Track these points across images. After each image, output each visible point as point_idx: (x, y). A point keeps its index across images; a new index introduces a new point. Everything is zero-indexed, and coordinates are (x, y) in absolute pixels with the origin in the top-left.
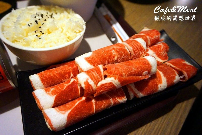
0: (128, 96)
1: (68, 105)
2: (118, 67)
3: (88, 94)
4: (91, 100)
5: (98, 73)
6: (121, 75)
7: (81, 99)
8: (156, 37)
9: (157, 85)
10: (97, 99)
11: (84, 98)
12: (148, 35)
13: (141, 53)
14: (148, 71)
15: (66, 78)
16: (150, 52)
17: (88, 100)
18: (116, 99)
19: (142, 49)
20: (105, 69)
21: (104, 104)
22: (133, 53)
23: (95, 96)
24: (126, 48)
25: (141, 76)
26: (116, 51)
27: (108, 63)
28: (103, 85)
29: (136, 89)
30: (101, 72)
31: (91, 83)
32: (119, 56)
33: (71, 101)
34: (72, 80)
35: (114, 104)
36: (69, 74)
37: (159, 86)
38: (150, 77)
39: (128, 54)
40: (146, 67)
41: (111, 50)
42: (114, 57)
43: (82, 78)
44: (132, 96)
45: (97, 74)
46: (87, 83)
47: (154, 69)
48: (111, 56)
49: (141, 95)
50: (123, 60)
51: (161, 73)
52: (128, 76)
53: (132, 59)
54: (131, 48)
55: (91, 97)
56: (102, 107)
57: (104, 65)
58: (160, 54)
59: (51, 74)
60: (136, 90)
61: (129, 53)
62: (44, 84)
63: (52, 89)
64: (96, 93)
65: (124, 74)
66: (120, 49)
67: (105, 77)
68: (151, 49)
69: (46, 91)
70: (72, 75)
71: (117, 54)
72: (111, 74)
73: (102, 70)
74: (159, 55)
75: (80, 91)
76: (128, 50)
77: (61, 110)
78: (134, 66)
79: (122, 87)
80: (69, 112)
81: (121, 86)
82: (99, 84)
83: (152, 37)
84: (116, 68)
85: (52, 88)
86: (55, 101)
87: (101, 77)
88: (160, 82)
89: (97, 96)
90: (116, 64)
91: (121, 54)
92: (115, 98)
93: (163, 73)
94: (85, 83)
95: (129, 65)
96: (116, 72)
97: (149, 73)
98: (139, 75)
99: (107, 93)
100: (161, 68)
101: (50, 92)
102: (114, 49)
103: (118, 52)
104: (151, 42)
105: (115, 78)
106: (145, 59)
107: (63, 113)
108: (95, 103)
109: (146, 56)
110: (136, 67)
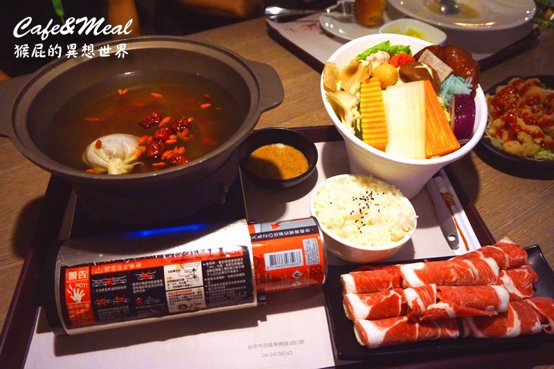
0: (462, 332)
1: (387, 321)
2: (456, 293)
3: (414, 315)
4: (415, 323)
5: (430, 295)
6: (458, 303)
7: (402, 318)
8: (519, 257)
9: (505, 328)
10: (422, 324)
11: (405, 319)
12: (508, 253)
13: (489, 280)
14: (495, 306)
15: (383, 288)
16: (506, 279)
17: (411, 322)
18: (445, 331)
19: (491, 275)
20: (438, 290)
21: (429, 332)
22: (478, 278)
23: (421, 319)
24: (470, 270)
25: (484, 310)
26: (456, 270)
27: (443, 284)
28: (433, 309)
29: (474, 325)
30: (433, 294)
31: (421, 303)
32: (459, 277)
33: (388, 317)
34: (392, 292)
35: (442, 335)
36: (388, 283)
37: (508, 329)
38: (496, 314)
39: (472, 278)
40: (492, 300)
41: (450, 268)
42: (452, 277)
43: (411, 295)
44: (467, 333)
45: (428, 295)
46: (415, 302)
47: (504, 304)
48: (448, 276)
49: (480, 334)
50: (463, 284)
51: (515, 313)
52: (466, 306)
53: (475, 285)
54: (476, 271)
55: (414, 319)
56: (427, 335)
57: (438, 285)
58: (520, 284)
59: (367, 278)
60: (473, 327)
61: (473, 276)
62: (357, 289)
63: (368, 298)
64: (424, 317)
65: (462, 302)
66: (462, 270)
67: (438, 301)
68: (508, 275)
69: (361, 298)
70: (391, 285)
71: (457, 275)
72: (446, 299)
73: (435, 291)
74: (518, 286)
75: (400, 309)
76: (472, 273)
77: (378, 325)
78: (477, 296)
79: (456, 318)
80: (387, 329)
81: (455, 316)
82: (430, 307)
83: (513, 256)
84: (452, 293)
85: (367, 296)
86: (370, 312)
87: (433, 299)
88: (511, 325)
89: (423, 321)
90: (454, 287)
91: (462, 276)
92: (444, 328)
93: (518, 314)
94: (413, 302)
95: (470, 293)
96: (452, 298)
97: (496, 308)
98: (481, 309)
99: (435, 320)
100: (518, 305)
101: (366, 301)
102: (453, 267)
103: (459, 273)
104: (510, 264)
105: (450, 306)
106: (493, 289)
107: (381, 330)
108: (419, 329)
109: (496, 284)
110: (479, 297)
